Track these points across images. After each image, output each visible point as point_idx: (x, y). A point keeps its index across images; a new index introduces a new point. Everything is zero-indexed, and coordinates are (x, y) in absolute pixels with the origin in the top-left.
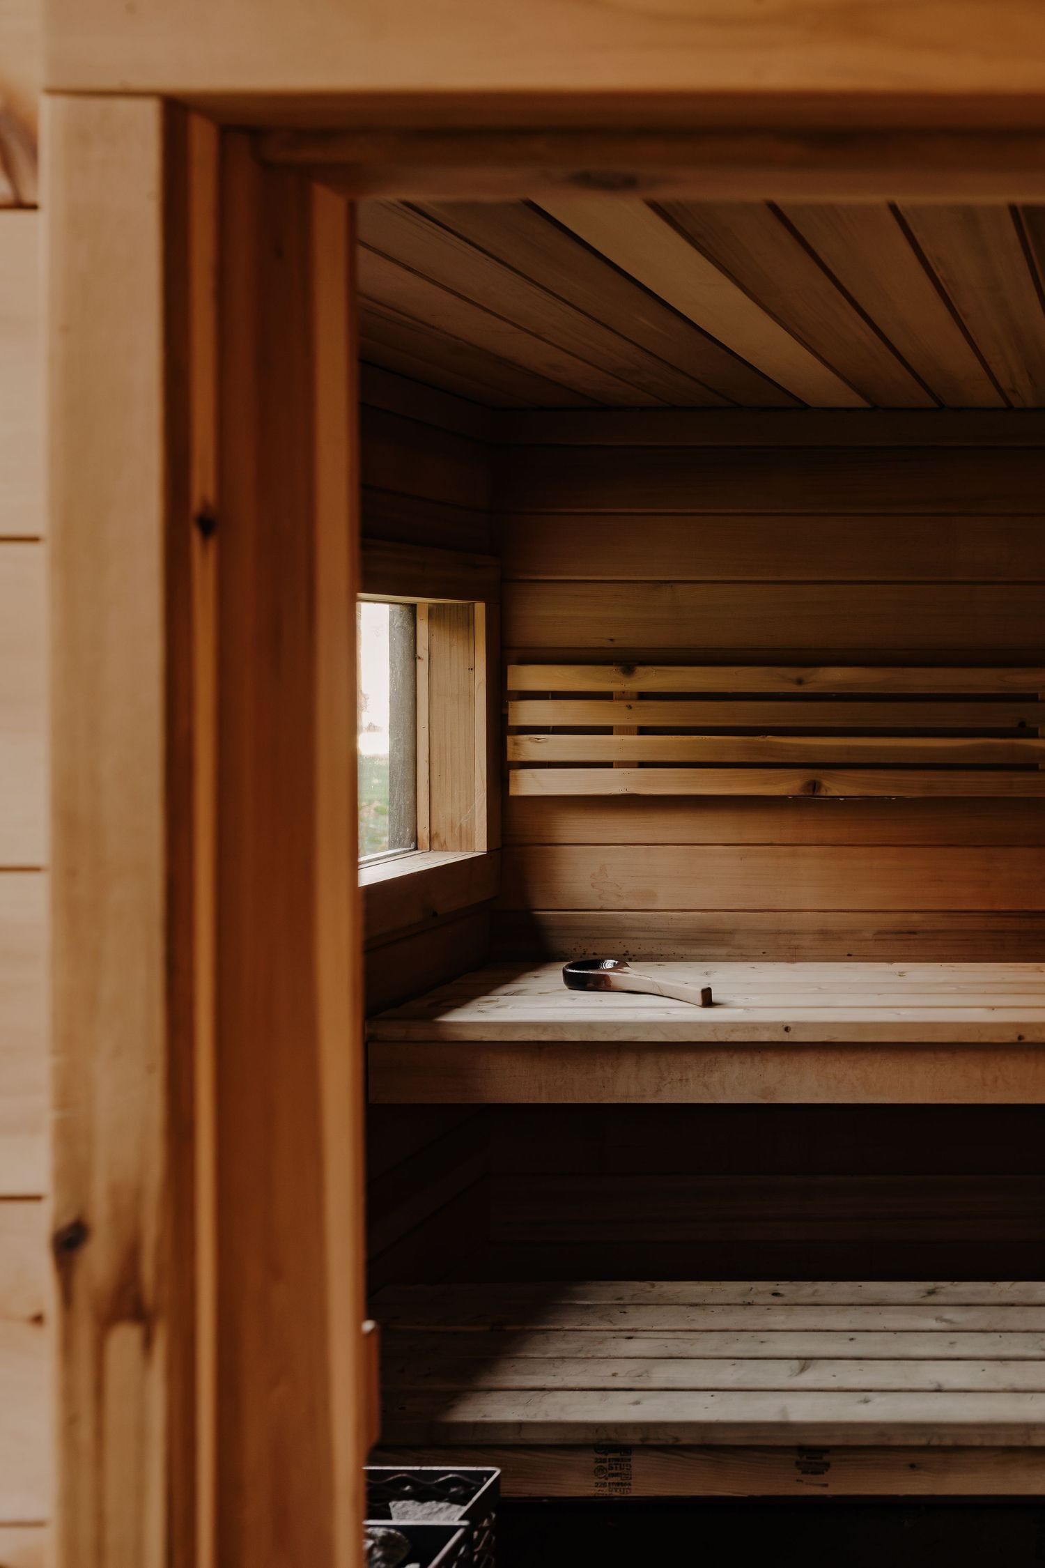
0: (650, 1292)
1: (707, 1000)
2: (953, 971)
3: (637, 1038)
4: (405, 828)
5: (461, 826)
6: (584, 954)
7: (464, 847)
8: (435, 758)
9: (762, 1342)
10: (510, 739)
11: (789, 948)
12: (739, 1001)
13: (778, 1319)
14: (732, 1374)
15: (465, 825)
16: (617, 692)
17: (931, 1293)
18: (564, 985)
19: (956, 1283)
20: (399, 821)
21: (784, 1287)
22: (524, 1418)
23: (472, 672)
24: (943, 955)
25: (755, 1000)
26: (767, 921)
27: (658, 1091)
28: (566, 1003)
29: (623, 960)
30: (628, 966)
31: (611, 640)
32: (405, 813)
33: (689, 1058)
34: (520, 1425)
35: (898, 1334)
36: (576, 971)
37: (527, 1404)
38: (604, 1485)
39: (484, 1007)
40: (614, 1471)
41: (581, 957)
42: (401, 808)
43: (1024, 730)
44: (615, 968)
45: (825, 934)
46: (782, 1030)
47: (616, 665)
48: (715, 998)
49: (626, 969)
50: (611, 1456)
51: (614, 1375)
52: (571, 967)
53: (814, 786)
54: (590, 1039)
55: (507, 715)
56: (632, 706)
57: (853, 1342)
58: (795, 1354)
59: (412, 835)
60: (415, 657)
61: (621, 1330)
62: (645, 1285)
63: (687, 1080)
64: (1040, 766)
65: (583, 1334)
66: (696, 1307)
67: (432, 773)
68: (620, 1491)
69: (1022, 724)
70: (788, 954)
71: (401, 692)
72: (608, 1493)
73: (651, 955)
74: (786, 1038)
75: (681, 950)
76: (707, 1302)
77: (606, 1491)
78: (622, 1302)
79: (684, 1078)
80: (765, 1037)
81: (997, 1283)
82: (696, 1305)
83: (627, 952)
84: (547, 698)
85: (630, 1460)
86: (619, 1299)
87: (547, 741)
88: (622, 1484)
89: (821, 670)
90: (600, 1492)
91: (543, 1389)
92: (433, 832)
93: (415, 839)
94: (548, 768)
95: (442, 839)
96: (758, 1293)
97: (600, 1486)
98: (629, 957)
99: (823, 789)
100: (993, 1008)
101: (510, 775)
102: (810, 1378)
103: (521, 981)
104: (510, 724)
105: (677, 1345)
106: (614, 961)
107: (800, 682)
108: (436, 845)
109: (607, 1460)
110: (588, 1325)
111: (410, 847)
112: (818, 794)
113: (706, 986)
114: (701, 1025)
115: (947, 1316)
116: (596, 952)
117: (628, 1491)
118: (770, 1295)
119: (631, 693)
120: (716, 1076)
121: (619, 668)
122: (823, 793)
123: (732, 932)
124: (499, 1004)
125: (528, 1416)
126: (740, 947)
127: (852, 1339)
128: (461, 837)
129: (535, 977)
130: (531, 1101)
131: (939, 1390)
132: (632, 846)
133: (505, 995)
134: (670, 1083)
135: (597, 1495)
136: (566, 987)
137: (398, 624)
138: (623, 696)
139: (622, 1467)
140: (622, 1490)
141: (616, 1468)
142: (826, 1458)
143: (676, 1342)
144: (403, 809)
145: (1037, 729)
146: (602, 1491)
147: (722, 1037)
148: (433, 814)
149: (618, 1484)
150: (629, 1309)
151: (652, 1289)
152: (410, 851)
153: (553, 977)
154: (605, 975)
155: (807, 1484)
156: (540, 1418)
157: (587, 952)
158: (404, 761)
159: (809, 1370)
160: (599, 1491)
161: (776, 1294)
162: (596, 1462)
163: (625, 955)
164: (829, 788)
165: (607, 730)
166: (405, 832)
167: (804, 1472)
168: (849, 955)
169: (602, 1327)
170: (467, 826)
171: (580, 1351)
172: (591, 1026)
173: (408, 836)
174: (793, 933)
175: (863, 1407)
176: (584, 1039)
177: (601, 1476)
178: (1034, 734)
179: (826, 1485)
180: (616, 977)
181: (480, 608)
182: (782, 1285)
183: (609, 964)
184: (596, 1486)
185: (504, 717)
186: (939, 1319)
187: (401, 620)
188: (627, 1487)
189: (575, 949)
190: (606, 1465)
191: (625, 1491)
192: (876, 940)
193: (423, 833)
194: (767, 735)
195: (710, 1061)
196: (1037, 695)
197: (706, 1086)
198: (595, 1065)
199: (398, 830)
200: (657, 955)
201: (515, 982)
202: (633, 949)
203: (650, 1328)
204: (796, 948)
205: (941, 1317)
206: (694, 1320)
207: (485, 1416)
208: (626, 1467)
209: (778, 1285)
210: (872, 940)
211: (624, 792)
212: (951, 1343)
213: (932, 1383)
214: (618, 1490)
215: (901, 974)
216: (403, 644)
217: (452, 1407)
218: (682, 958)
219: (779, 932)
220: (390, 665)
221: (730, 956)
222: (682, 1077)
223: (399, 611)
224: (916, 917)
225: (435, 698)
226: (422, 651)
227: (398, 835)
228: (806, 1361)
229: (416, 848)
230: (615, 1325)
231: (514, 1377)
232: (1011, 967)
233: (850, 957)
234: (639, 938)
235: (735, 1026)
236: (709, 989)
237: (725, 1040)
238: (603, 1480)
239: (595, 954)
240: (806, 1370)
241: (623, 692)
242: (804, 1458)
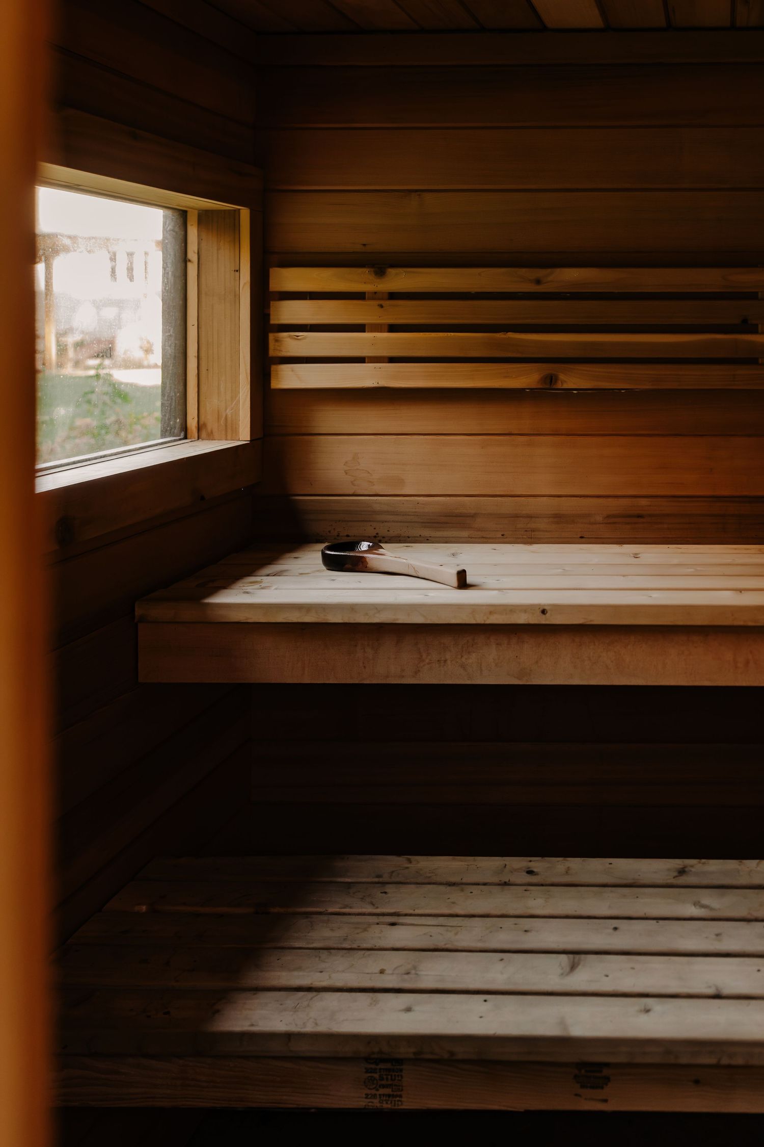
0: (407, 868)
1: (462, 582)
2: (682, 553)
3: (397, 619)
4: (176, 419)
5: (226, 416)
6: (338, 536)
7: (229, 437)
8: (203, 354)
9: (526, 931)
10: (271, 336)
11: (526, 531)
12: (491, 582)
13: (537, 903)
14: (502, 973)
15: (230, 416)
16: (368, 292)
17: (682, 872)
18: (324, 567)
19: (703, 861)
20: (170, 411)
21: (538, 864)
22: (293, 1028)
23: (237, 274)
24: (669, 538)
25: (507, 582)
26: (508, 505)
27: (417, 672)
28: (326, 584)
29: (377, 543)
30: (382, 548)
31: (364, 245)
32: (175, 405)
33: (447, 640)
34: (288, 1036)
35: (661, 922)
36: (335, 553)
37: (295, 1009)
38: (374, 1096)
39: (249, 588)
40: (384, 1082)
41: (335, 539)
42: (172, 399)
43: (747, 327)
44: (370, 550)
45: (559, 518)
46: (539, 613)
47: (369, 267)
48: (470, 579)
49: (381, 551)
50: (382, 1066)
51: (382, 972)
52: (329, 548)
53: (551, 379)
54: (352, 621)
55: (269, 315)
56: (383, 305)
57: (617, 932)
58: (562, 947)
59: (182, 424)
60: (185, 260)
61: (383, 915)
62: (400, 861)
63: (445, 661)
64: (760, 361)
65: (345, 918)
66: (453, 888)
67: (200, 368)
68: (391, 1103)
69: (745, 321)
70: (524, 537)
71: (172, 291)
72: (378, 1105)
73: (399, 537)
74: (543, 620)
75: (426, 533)
76: (464, 881)
77: (376, 1103)
78: (381, 880)
79: (443, 659)
80: (522, 619)
81: (745, 861)
82: (453, 884)
83: (377, 534)
84: (306, 299)
85: (401, 1070)
86: (379, 876)
87: (305, 338)
88: (393, 1096)
89: (558, 270)
90: (370, 1104)
91: (309, 989)
92: (201, 423)
93: (185, 429)
94: (306, 363)
95: (209, 429)
96: (513, 871)
97: (370, 1098)
98: (378, 538)
99: (560, 382)
100: (740, 590)
101: (272, 369)
102: (581, 979)
103: (281, 562)
104: (272, 322)
105: (441, 934)
106: (369, 543)
107: (538, 282)
108: (204, 434)
109: (378, 1071)
110: (351, 908)
111: (180, 436)
112: (555, 387)
113: (460, 568)
114: (460, 607)
115: (705, 901)
116: (348, 534)
117: (400, 1103)
118: (525, 874)
119: (383, 293)
120: (473, 659)
121: (372, 270)
122: (559, 386)
123: (474, 516)
124: (263, 585)
125: (296, 1025)
126: (479, 530)
127: (615, 929)
128: (226, 426)
129: (295, 558)
130: (296, 681)
131: (718, 996)
132: (382, 436)
133: (268, 575)
134: (429, 664)
135: (367, 1107)
136: (324, 568)
137: (170, 227)
138: (375, 296)
139: (393, 1077)
140: (393, 1102)
141: (387, 1079)
142: (606, 1072)
143: (440, 929)
144: (174, 401)
145: (757, 325)
146: (372, 1102)
147: (480, 619)
148: (202, 404)
149: (389, 1096)
150: (389, 888)
151: (409, 865)
152: (180, 440)
153: (312, 558)
154: (363, 557)
155: (586, 1099)
156: (309, 1028)
157: (341, 535)
158: (175, 356)
159: (580, 967)
160: (369, 1102)
161: (530, 872)
162: (366, 1072)
163: (375, 537)
164: (565, 382)
165: (360, 328)
166: (175, 422)
167: (583, 1086)
168: (582, 537)
169: (364, 910)
170: (232, 416)
171: (345, 940)
172: (353, 608)
173: (178, 426)
174: (530, 517)
175: (644, 1018)
176: (346, 620)
177: (371, 1087)
178: (754, 330)
179: (605, 1101)
180: (372, 559)
181: (245, 214)
182: (534, 861)
183: (364, 546)
184: (366, 1098)
185: (267, 317)
186: (697, 904)
187: (172, 224)
188: (398, 1099)
189: (329, 532)
190: (376, 1076)
191: (397, 1103)
192: (606, 523)
193: (192, 423)
194: (507, 332)
195: (468, 641)
196: (757, 293)
197: (463, 666)
198: (356, 646)
199: (169, 419)
200: (405, 537)
201: (275, 563)
202: (382, 531)
203: (411, 912)
204: (533, 530)
205: (699, 902)
206: (453, 903)
207: (252, 1025)
208: (397, 1078)
209: (531, 861)
210: (603, 523)
211: (375, 385)
212: (717, 935)
213: (710, 987)
214: (389, 1102)
215: (636, 556)
216: (173, 248)
217: (218, 1011)
218: (427, 540)
219: (517, 516)
220: (163, 265)
221: (471, 538)
222: (441, 658)
223: (171, 215)
224: (644, 502)
225: (203, 296)
226: (192, 255)
227: (168, 425)
228: (576, 954)
229: (186, 438)
230: (377, 908)
231: (279, 973)
232: (735, 549)
233: (583, 539)
234: (388, 522)
235: (493, 609)
236: (464, 571)
237: (483, 622)
238: (374, 1092)
239: (348, 536)
240: (577, 966)
241: (375, 293)
242: (583, 1071)
